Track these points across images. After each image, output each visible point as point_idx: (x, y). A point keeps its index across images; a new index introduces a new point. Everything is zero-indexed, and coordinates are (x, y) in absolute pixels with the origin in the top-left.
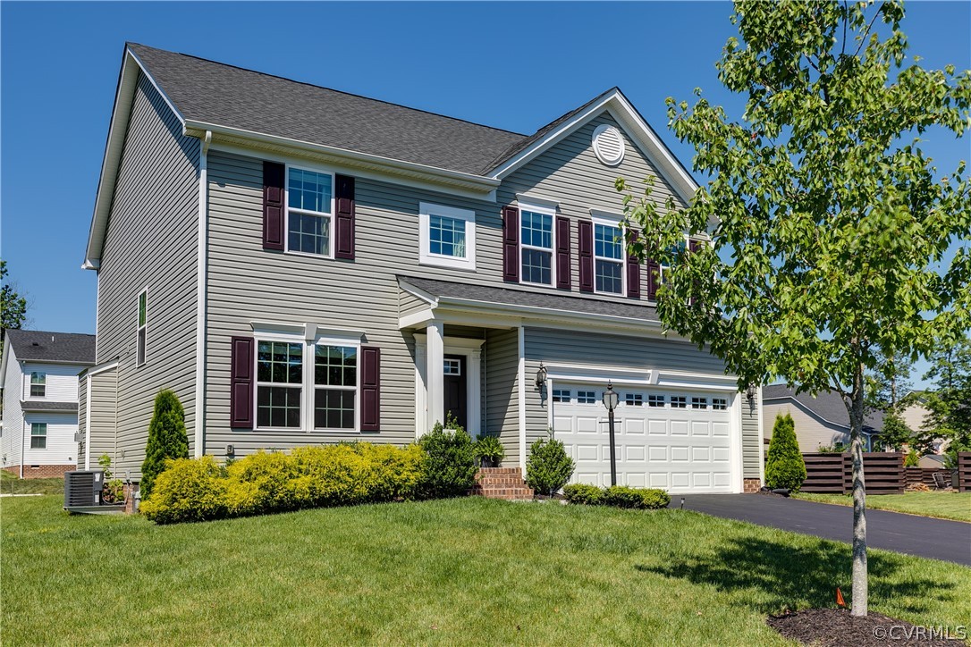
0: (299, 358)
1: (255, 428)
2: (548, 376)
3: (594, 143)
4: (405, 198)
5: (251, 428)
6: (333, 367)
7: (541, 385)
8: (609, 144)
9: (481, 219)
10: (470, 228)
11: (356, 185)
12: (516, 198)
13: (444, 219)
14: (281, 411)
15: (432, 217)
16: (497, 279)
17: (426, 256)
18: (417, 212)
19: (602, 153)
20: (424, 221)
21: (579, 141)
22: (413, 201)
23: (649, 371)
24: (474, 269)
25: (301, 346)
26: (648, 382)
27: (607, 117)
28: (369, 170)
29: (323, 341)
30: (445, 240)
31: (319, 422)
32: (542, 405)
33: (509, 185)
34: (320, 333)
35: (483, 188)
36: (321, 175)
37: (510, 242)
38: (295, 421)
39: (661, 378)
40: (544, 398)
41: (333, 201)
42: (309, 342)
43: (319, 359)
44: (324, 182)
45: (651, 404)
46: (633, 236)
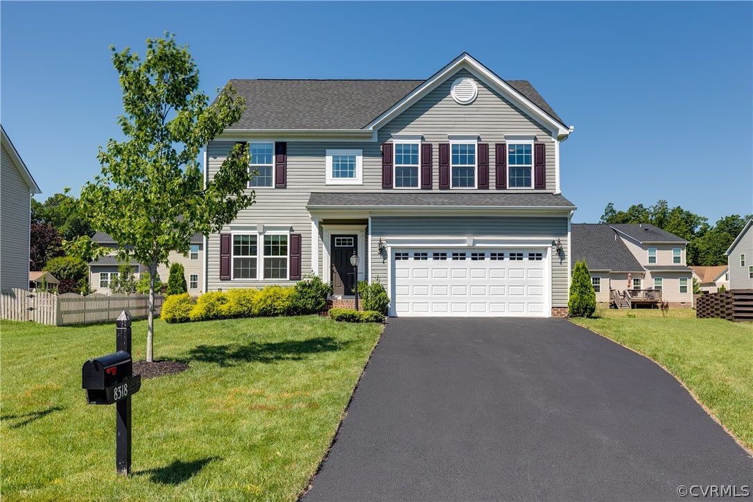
0: (255, 242)
1: (232, 279)
2: (388, 245)
3: (453, 92)
4: (316, 148)
5: (230, 279)
6: (274, 246)
7: (382, 251)
8: (465, 90)
9: (366, 153)
10: (359, 160)
11: (287, 146)
12: (391, 137)
13: (342, 157)
14: (247, 270)
15: (333, 157)
16: (377, 188)
17: (330, 179)
18: (324, 155)
19: (458, 97)
20: (329, 160)
21: (441, 91)
22: (323, 150)
23: (466, 238)
24: (361, 183)
25: (256, 236)
26: (466, 245)
27: (464, 72)
28: (294, 137)
29: (268, 233)
30: (344, 169)
31: (267, 275)
32: (383, 262)
33: (385, 131)
34: (265, 229)
35: (369, 135)
36: (267, 144)
37: (387, 164)
38: (253, 275)
39: (475, 242)
40: (385, 258)
41: (274, 157)
42: (260, 234)
43: (266, 242)
44: (269, 147)
45: (473, 259)
46: (484, 148)
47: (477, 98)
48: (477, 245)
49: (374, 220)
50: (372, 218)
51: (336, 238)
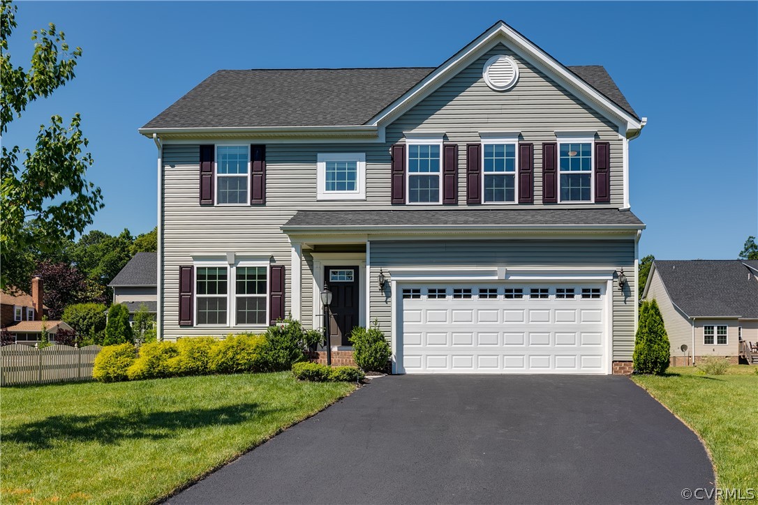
0: (225, 277)
1: (195, 325)
2: (392, 278)
3: (485, 75)
4: (305, 152)
5: (192, 325)
6: (250, 281)
7: (385, 286)
8: (502, 72)
9: (369, 158)
10: (361, 167)
11: (267, 150)
12: (404, 136)
13: (338, 163)
14: (215, 314)
15: (327, 163)
16: (385, 204)
17: (322, 193)
18: (315, 161)
19: (492, 82)
20: (321, 167)
21: (470, 74)
22: (313, 154)
23: (495, 268)
24: (364, 198)
25: (226, 268)
26: (496, 278)
27: (501, 48)
28: (275, 137)
29: (242, 264)
30: (341, 180)
31: (240, 319)
32: (386, 302)
33: (395, 128)
34: (238, 259)
35: (373, 134)
36: (240, 147)
37: (398, 171)
38: (223, 319)
39: (508, 273)
40: (388, 295)
41: (249, 164)
42: (231, 265)
43: (238, 277)
44: (243, 152)
45: (507, 297)
46: (527, 149)
47: (517, 82)
48: (511, 278)
49: (374, 246)
50: (371, 243)
51: (331, 271)
